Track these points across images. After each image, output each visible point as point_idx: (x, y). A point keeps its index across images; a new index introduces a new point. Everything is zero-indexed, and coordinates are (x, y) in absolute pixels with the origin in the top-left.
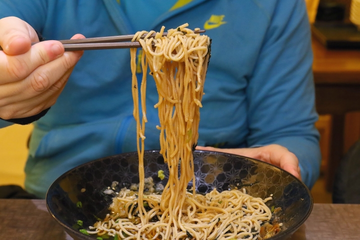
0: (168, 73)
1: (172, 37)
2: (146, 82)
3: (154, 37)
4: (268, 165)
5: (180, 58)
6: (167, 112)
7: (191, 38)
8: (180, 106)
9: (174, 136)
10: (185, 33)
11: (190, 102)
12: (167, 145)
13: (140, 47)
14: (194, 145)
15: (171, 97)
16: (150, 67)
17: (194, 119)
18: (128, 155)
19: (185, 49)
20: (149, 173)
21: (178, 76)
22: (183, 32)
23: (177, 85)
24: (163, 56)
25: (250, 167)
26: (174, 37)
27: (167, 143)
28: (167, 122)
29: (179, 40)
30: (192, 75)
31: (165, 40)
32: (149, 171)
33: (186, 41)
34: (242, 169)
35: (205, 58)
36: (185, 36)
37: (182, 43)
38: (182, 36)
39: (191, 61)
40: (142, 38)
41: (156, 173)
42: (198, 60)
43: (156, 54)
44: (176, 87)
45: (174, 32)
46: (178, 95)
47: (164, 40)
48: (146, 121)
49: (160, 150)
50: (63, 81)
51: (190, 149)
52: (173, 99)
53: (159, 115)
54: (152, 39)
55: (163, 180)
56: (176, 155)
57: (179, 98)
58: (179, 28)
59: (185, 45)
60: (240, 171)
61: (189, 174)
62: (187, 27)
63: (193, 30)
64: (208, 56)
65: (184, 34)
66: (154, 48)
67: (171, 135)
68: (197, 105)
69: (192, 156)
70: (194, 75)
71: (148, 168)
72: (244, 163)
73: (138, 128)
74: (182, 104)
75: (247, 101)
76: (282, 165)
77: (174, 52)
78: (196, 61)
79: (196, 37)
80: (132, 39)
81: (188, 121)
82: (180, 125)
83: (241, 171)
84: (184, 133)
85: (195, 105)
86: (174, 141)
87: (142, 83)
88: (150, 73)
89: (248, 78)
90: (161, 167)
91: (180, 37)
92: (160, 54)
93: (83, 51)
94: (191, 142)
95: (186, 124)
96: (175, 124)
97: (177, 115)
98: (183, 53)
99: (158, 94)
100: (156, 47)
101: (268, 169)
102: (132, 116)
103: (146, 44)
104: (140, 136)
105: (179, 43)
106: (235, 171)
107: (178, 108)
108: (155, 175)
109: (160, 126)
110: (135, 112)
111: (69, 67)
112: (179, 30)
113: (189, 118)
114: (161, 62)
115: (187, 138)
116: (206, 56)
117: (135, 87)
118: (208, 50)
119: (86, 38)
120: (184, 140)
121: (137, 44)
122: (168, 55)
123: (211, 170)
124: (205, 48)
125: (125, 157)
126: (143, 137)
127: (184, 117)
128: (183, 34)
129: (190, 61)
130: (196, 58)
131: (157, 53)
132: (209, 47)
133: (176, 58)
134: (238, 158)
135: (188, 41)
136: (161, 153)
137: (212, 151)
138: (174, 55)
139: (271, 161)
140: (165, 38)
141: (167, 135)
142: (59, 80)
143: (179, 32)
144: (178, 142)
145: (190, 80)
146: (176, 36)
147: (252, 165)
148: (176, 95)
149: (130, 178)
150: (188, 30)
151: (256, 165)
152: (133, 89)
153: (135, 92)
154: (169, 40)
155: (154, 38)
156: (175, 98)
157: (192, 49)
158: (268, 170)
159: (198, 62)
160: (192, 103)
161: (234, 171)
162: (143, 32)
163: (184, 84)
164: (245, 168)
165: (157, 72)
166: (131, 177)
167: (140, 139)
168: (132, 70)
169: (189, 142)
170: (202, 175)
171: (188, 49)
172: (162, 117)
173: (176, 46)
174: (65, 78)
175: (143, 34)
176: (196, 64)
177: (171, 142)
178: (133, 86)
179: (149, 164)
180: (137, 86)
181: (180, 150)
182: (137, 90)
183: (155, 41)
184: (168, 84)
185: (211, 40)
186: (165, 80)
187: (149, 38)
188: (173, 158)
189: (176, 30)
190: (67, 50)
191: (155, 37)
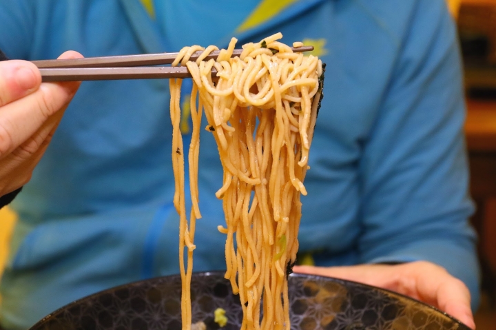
0: (241, 128)
1: (250, 59)
2: (198, 143)
3: (215, 58)
4: (415, 303)
5: (266, 100)
6: (240, 201)
7: (287, 60)
8: (264, 191)
9: (252, 245)
10: (275, 51)
11: (283, 183)
12: (240, 263)
13: (189, 75)
14: (289, 263)
15: (248, 174)
16: (207, 116)
17: (290, 216)
18: (160, 281)
19: (276, 83)
20: (199, 314)
21: (260, 133)
22: (271, 49)
23: (259, 150)
24: (232, 96)
25: (382, 306)
26: (254, 58)
27: (239, 259)
28: (240, 220)
29: (263, 65)
30: (287, 131)
31: (238, 64)
32: (199, 311)
33: (277, 66)
34: (366, 309)
35: (313, 99)
36: (274, 58)
37: (268, 73)
38: (269, 57)
39: (287, 105)
40: (193, 59)
41: (210, 315)
42: (300, 103)
43: (219, 92)
44: (256, 153)
45: (254, 49)
46: (260, 170)
47: (234, 65)
48: (199, 216)
49: (225, 271)
50: (40, 139)
51: (282, 273)
52: (250, 176)
53: (224, 207)
54: (212, 61)
55: (225, 327)
56: (256, 283)
57: (263, 175)
58: (264, 43)
59: (275, 76)
60: (363, 311)
61: (279, 318)
62: (278, 41)
63: (290, 45)
64: (319, 96)
65: (274, 54)
66: (215, 79)
67: (247, 244)
68: (298, 189)
69: (286, 283)
70: (292, 132)
71: (197, 304)
72: (370, 298)
73: (181, 228)
74: (267, 186)
75: (360, 181)
76: (441, 302)
77: (254, 90)
78: (296, 105)
79: (296, 59)
80: (173, 60)
81: (280, 220)
82: (264, 227)
83: (366, 313)
84: (271, 242)
85: (293, 190)
86: (252, 255)
87: (192, 145)
88: (207, 128)
89: (363, 143)
90: (221, 303)
91: (266, 59)
92: (227, 92)
93: (80, 82)
94: (284, 260)
95: (275, 225)
96: (255, 223)
97: (258, 206)
98: (272, 90)
99: (222, 167)
100: (219, 77)
101: (416, 310)
102: (172, 204)
103: (200, 72)
104: (185, 243)
105: (263, 71)
106: (355, 311)
107: (261, 194)
108: (209, 317)
109: (225, 227)
110: (178, 198)
111: (50, 113)
112: (264, 45)
113: (281, 214)
114: (230, 108)
115: (278, 252)
116: (314, 96)
117: (178, 152)
118: (320, 84)
119: (85, 57)
120: (272, 254)
121: (183, 70)
122: (242, 94)
123: (311, 310)
124: (314, 81)
125: (155, 286)
126: (191, 247)
127: (271, 211)
128: (271, 52)
129: (283, 105)
130: (296, 99)
131: (221, 89)
132: (322, 78)
133: (257, 100)
134: (358, 287)
135: (281, 66)
136: (227, 276)
137: (312, 275)
138: (253, 95)
139: (419, 293)
140: (236, 61)
141: (239, 244)
142: (32, 137)
143: (263, 49)
144: (260, 258)
145: (284, 142)
146: (258, 57)
147: (386, 303)
148: (257, 169)
149: (164, 324)
150: (281, 46)
151: (392, 302)
152: (174, 155)
153: (178, 162)
154: (244, 64)
155: (215, 60)
156: (254, 176)
157: (289, 83)
158: (415, 313)
159: (299, 108)
160: (287, 185)
161: (352, 313)
162: (195, 47)
163: (273, 149)
164: (372, 306)
165: (221, 126)
166: (167, 323)
167: (186, 249)
168: (172, 120)
169: (280, 258)
170: (294, 318)
171: (281, 82)
172: (230, 210)
173: (257, 77)
174: (44, 134)
175: (195, 52)
176: (296, 112)
177: (246, 258)
178: (174, 149)
179: (198, 298)
180: (181, 151)
181: (263, 272)
182: (181, 157)
183: (217, 65)
184: (240, 150)
185: (324, 66)
186: (235, 142)
187: (206, 59)
188: (251, 287)
189: (259, 44)
190: (46, 79)
191: (218, 59)
